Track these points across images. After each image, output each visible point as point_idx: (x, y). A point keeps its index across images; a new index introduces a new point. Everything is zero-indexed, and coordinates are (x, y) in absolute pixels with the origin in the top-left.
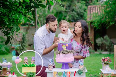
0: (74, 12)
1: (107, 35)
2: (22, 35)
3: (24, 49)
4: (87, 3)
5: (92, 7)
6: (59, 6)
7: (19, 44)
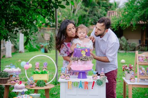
0: (95, 16)
1: (124, 36)
2: (50, 35)
3: (51, 47)
4: (107, 8)
5: (111, 12)
6: (83, 11)
7: (48, 43)
